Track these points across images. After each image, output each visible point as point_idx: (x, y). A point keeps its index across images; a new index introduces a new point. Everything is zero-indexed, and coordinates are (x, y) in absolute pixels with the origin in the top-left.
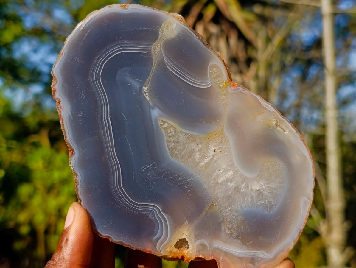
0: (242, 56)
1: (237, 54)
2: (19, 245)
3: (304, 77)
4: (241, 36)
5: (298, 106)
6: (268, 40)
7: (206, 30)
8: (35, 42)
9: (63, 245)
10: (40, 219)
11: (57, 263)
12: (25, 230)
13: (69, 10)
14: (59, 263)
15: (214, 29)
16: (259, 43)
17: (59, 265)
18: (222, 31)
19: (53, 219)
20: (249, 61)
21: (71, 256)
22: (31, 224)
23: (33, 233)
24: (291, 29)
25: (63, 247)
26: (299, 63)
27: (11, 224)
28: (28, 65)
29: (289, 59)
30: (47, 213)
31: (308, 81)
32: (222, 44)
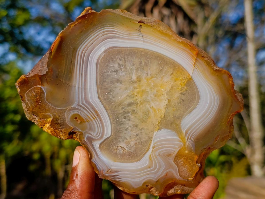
0: (186, 30)
1: (183, 29)
2: (32, 168)
3: (232, 46)
4: (186, 16)
5: (228, 66)
6: (206, 19)
7: (160, 12)
8: (38, 27)
9: (74, 179)
10: (47, 149)
11: (72, 192)
12: (36, 156)
13: (61, 3)
14: (73, 192)
15: (166, 12)
16: (199, 21)
17: (74, 193)
18: (172, 13)
19: (56, 149)
20: (192, 34)
21: (81, 186)
22: (40, 152)
23: (42, 158)
24: (221, 12)
25: (75, 180)
26: (228, 36)
27: (27, 153)
28: (34, 44)
29: (220, 33)
30: (52, 145)
31: (235, 48)
32: (172, 22)
